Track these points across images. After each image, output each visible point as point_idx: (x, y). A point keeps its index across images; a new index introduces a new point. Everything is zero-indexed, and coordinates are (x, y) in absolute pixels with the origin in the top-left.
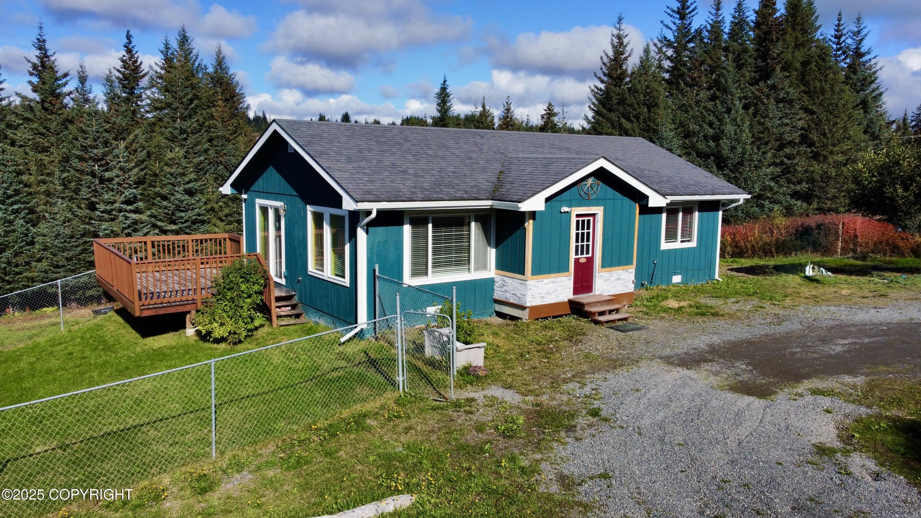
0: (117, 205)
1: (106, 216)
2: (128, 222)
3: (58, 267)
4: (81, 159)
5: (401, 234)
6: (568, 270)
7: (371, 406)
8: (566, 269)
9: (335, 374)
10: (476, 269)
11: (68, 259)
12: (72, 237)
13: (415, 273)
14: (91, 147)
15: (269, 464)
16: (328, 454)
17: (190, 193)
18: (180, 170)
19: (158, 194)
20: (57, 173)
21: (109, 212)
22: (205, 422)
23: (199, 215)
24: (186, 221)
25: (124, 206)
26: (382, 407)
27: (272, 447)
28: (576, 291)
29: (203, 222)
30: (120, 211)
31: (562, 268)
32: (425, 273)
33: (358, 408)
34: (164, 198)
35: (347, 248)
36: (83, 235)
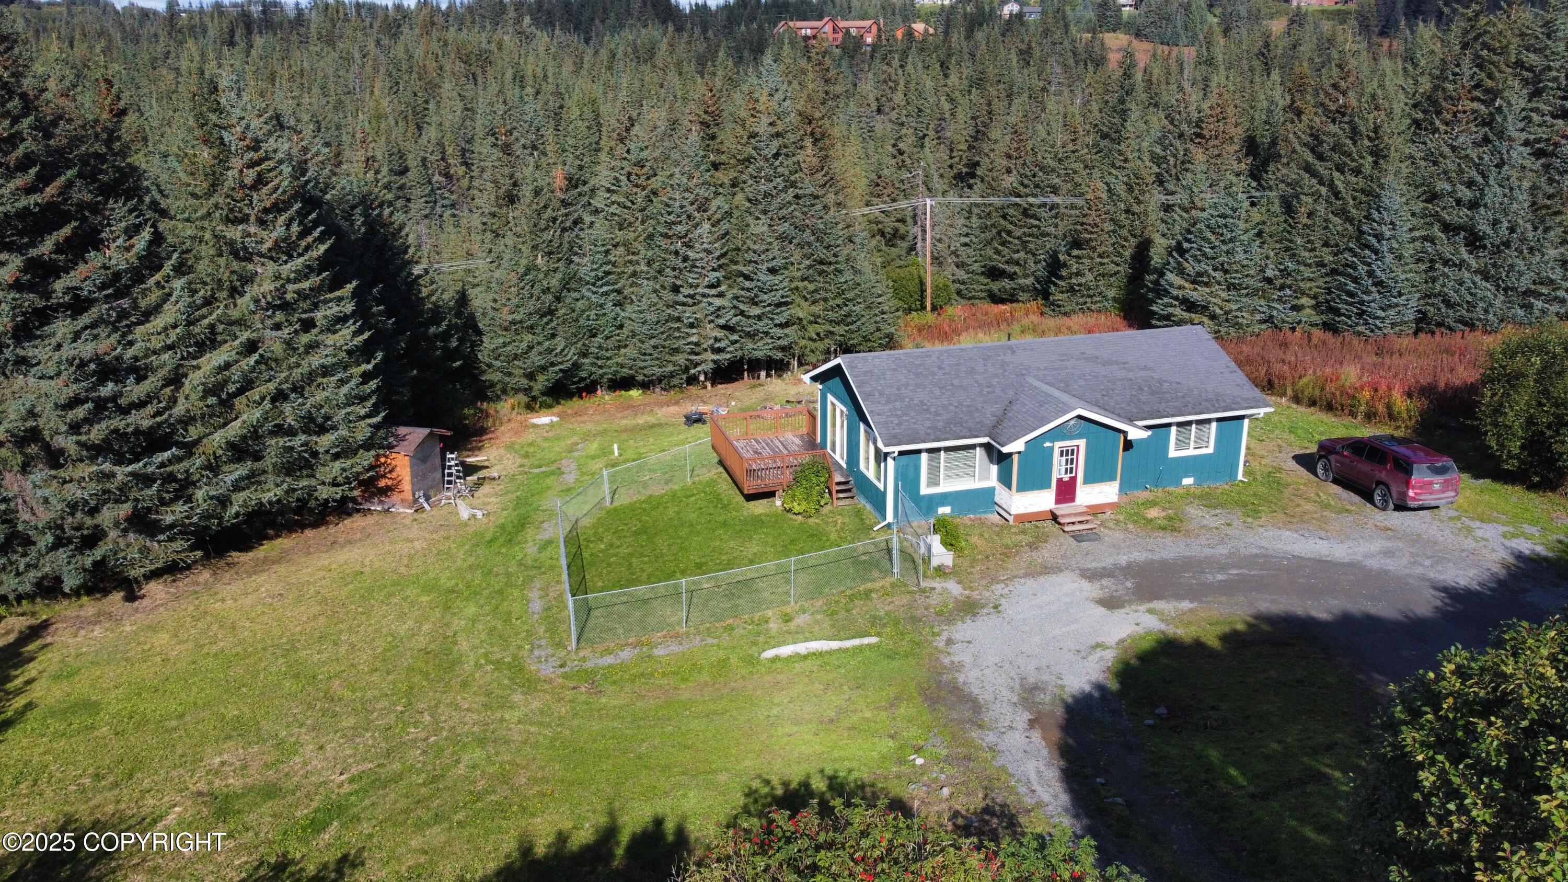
0: (700, 290)
1: (690, 301)
2: (712, 309)
3: (645, 354)
4: (666, 236)
5: (919, 459)
6: (1049, 487)
7: (878, 585)
8: (1049, 486)
9: (864, 558)
10: (980, 479)
11: (655, 347)
12: (658, 322)
13: (930, 484)
14: (674, 223)
15: (818, 612)
16: (847, 611)
17: (773, 271)
18: (764, 247)
19: (742, 274)
20: (643, 252)
21: (692, 297)
22: (788, 581)
23: (782, 297)
24: (769, 305)
25: (707, 291)
26: (882, 587)
27: (820, 603)
28: (1058, 501)
29: (786, 304)
30: (704, 296)
31: (1046, 485)
32: (938, 484)
33: (869, 585)
34: (747, 278)
35: (882, 465)
36: (667, 321)
